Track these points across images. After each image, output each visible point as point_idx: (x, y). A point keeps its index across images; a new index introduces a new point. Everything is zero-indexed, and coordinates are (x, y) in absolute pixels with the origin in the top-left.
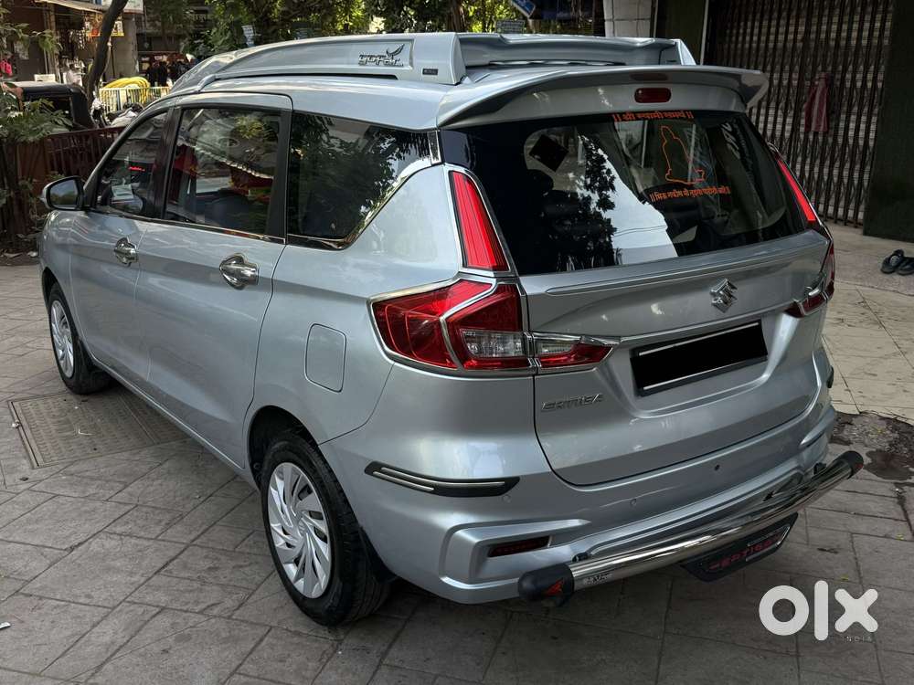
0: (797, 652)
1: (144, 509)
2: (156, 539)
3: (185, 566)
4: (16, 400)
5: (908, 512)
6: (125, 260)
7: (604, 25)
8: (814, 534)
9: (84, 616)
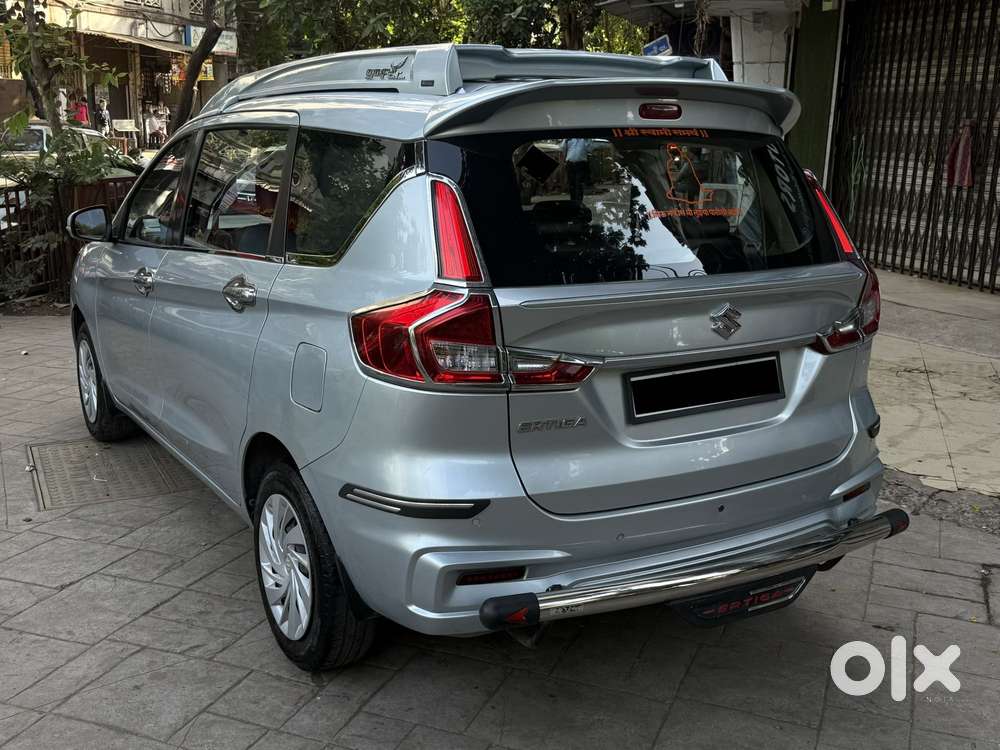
0: (820, 725)
1: (146, 554)
2: (151, 582)
3: (176, 609)
4: (35, 445)
5: (990, 594)
6: (143, 290)
7: (732, 68)
8: (872, 610)
9: (61, 651)
